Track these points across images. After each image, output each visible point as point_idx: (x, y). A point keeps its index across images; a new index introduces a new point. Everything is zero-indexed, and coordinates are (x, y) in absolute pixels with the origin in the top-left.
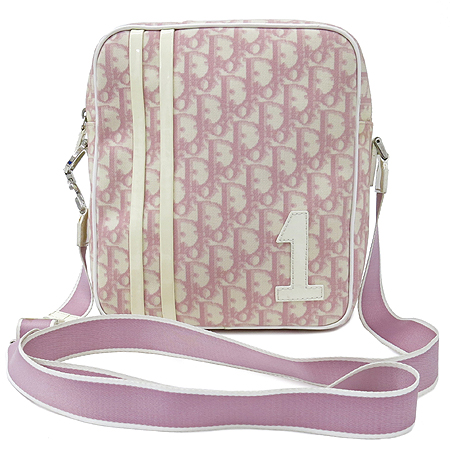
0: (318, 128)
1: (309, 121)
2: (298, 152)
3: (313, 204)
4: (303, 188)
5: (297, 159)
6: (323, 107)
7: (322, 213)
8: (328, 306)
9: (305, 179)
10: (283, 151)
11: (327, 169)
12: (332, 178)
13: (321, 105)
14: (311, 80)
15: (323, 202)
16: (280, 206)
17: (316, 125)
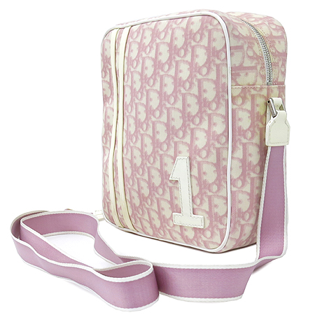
0: (197, 93)
1: (190, 88)
2: (183, 112)
3: (194, 152)
4: (188, 139)
5: (183, 117)
6: (199, 77)
7: (199, 159)
8: (208, 234)
9: (189, 132)
10: (173, 111)
11: (205, 125)
12: (208, 132)
13: (198, 75)
14: (192, 56)
15: (200, 150)
16: (171, 152)
17: (195, 91)
